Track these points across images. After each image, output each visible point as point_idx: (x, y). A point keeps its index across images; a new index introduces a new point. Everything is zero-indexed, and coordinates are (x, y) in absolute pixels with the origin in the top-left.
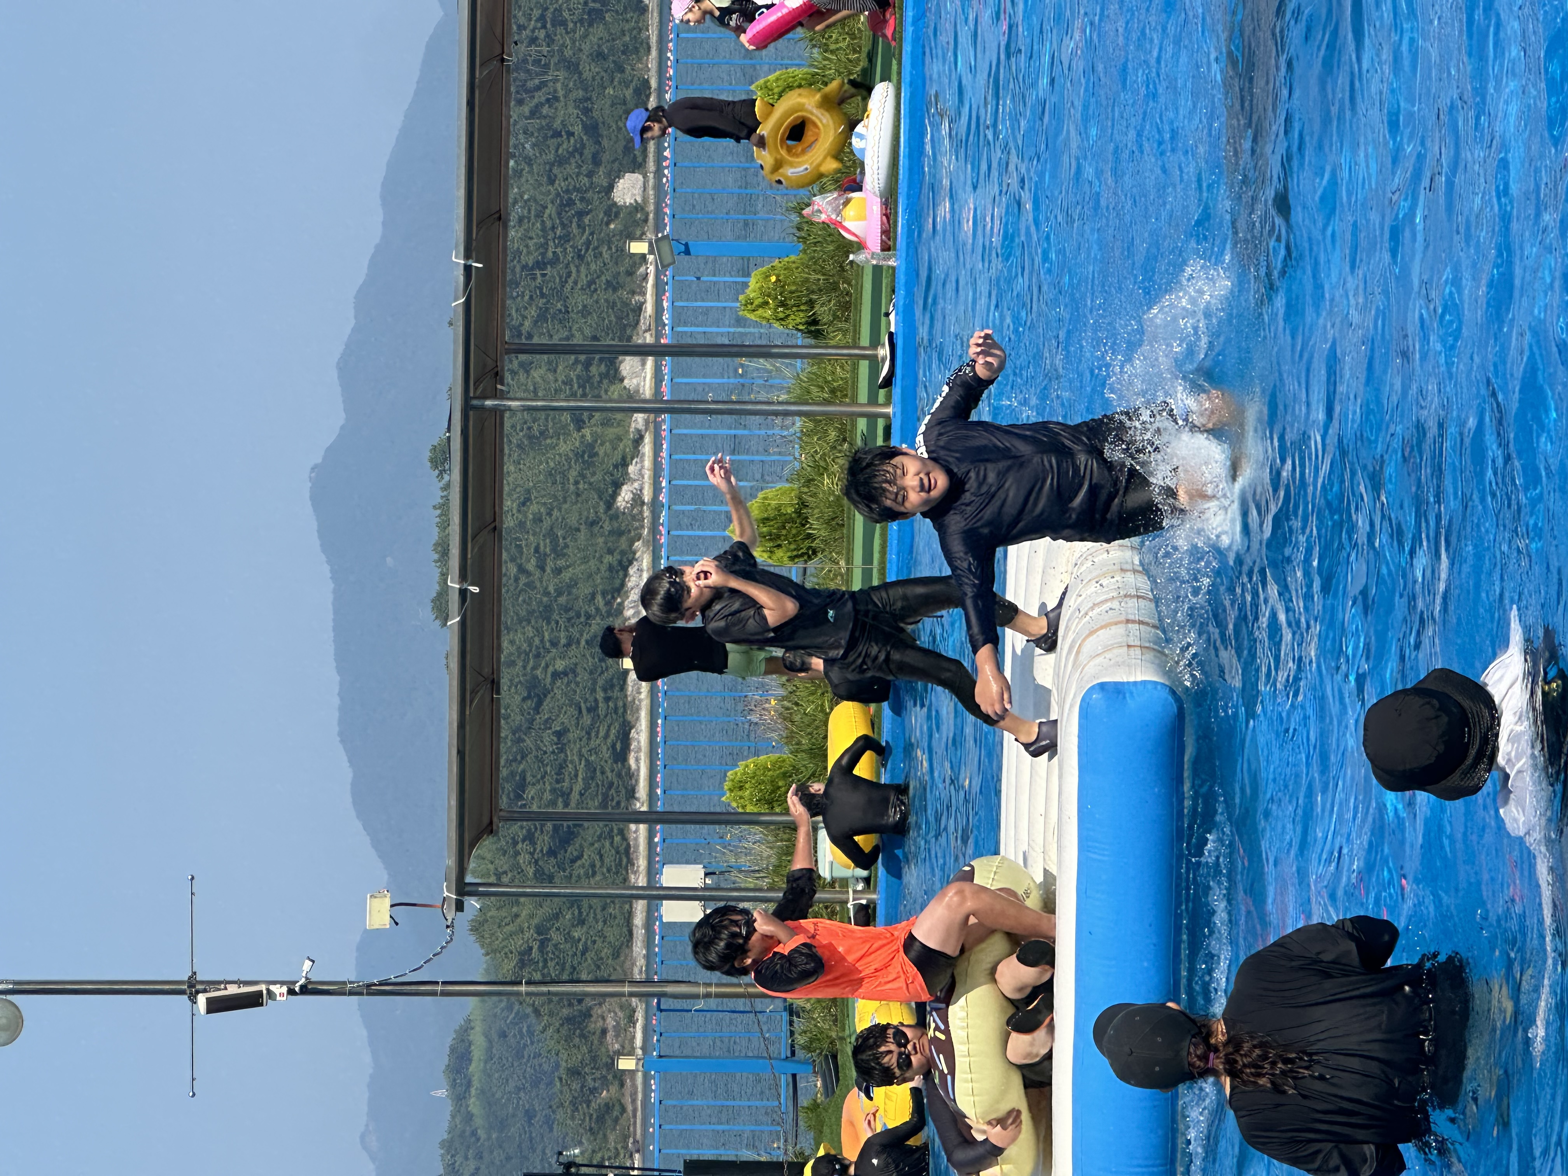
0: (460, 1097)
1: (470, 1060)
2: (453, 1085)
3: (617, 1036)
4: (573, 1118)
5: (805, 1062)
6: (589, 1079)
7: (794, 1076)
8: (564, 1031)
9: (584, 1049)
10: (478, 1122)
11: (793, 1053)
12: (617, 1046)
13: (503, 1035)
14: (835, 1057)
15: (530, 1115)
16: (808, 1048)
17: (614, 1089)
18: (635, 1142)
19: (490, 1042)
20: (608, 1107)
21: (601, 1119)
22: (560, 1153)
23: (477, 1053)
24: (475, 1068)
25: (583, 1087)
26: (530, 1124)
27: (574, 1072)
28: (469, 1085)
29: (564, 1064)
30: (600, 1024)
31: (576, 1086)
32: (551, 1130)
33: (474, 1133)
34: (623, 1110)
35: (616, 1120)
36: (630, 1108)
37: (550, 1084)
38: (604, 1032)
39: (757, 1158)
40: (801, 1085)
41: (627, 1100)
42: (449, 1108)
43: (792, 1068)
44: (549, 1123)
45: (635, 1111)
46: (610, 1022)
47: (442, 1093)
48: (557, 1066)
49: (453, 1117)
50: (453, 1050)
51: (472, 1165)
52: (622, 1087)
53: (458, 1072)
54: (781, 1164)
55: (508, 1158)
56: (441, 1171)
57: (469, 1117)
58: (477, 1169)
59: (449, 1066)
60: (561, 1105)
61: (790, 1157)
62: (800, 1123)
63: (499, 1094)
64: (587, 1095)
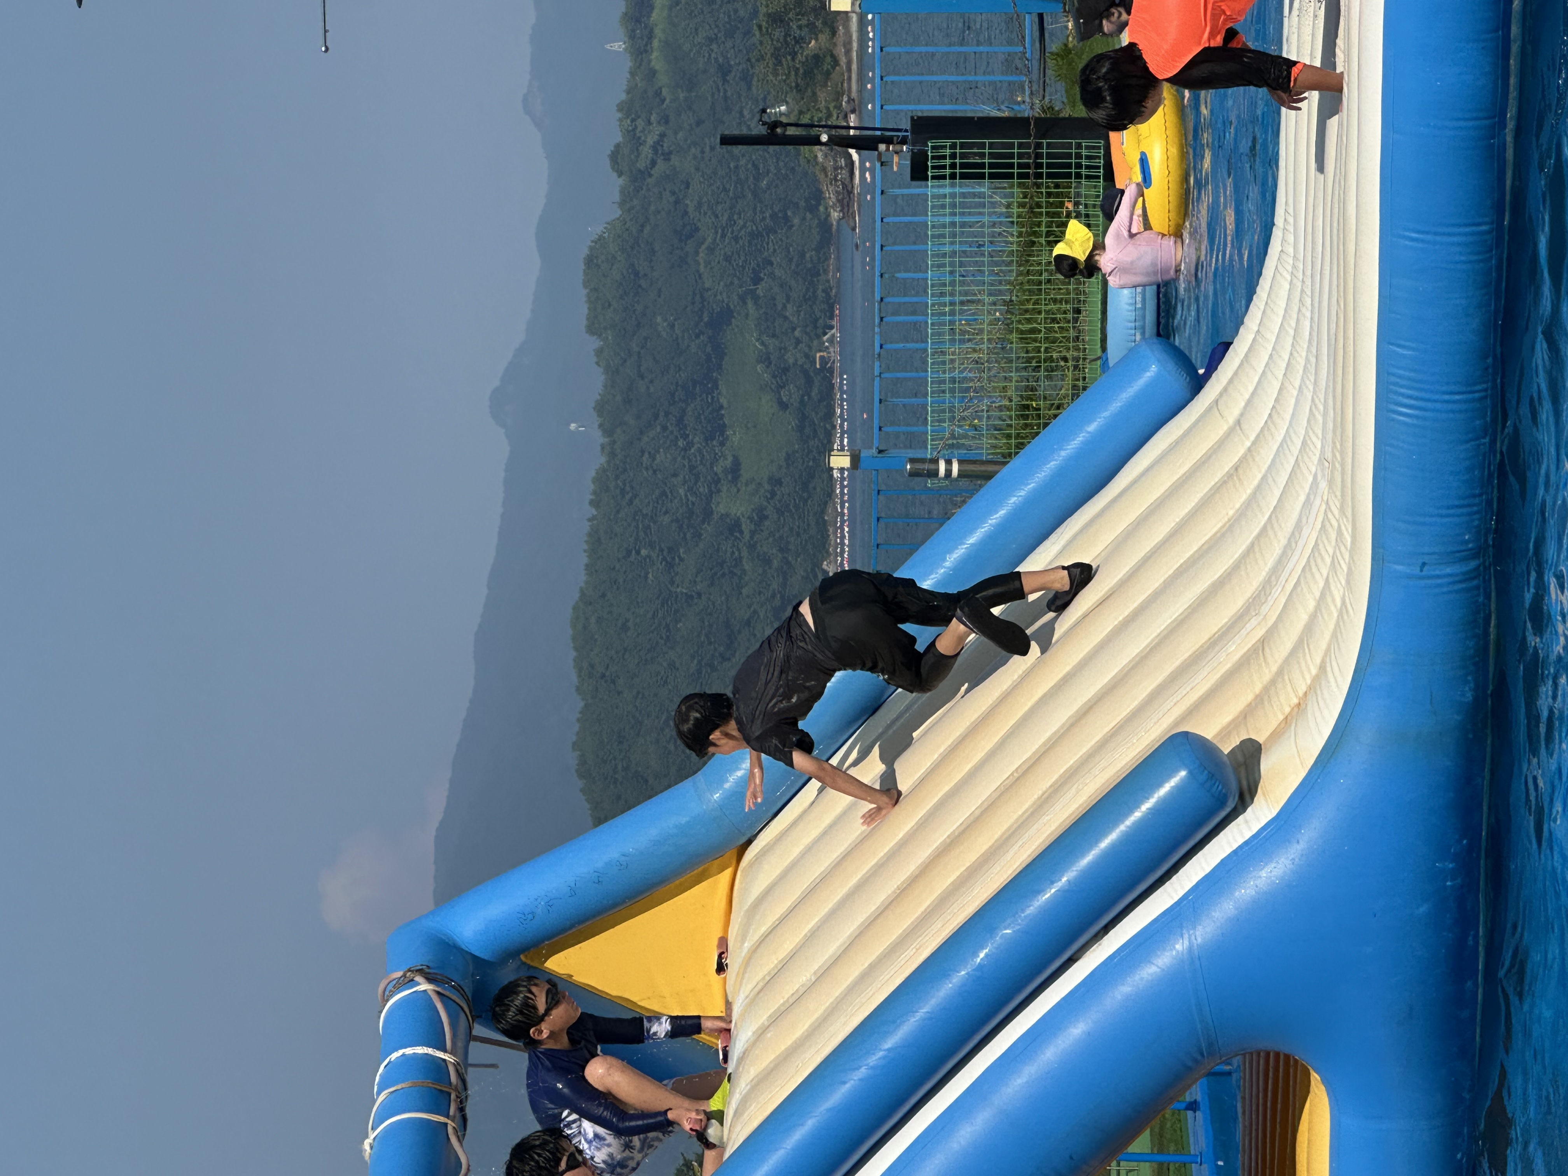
0: (639, 50)
1: (652, 7)
2: (632, 36)
4: (776, 75)
6: (794, 26)
7: (1041, 16)
10: (663, 79)
15: (724, 71)
17: (823, 38)
18: (850, 100)
20: (817, 59)
21: (809, 74)
22: (764, 111)
24: (658, 15)
25: (787, 35)
26: (725, 81)
27: (777, 19)
28: (651, 36)
29: (763, 10)
31: (778, 33)
32: (749, 88)
33: (658, 93)
34: (836, 62)
35: (828, 74)
36: (843, 60)
37: (748, 33)
39: (996, 113)
40: (1048, 27)
41: (840, 51)
42: (627, 63)
43: (1037, 7)
44: (746, 78)
45: (849, 63)
47: (618, 46)
48: (755, 13)
49: (632, 74)
51: (657, 130)
52: (834, 33)
53: (638, 21)
54: (1027, 120)
55: (699, 123)
56: (619, 139)
57: (653, 73)
58: (662, 135)
59: (626, 14)
60: (762, 58)
61: (1037, 112)
62: (1049, 72)
63: (687, 46)
64: (791, 45)
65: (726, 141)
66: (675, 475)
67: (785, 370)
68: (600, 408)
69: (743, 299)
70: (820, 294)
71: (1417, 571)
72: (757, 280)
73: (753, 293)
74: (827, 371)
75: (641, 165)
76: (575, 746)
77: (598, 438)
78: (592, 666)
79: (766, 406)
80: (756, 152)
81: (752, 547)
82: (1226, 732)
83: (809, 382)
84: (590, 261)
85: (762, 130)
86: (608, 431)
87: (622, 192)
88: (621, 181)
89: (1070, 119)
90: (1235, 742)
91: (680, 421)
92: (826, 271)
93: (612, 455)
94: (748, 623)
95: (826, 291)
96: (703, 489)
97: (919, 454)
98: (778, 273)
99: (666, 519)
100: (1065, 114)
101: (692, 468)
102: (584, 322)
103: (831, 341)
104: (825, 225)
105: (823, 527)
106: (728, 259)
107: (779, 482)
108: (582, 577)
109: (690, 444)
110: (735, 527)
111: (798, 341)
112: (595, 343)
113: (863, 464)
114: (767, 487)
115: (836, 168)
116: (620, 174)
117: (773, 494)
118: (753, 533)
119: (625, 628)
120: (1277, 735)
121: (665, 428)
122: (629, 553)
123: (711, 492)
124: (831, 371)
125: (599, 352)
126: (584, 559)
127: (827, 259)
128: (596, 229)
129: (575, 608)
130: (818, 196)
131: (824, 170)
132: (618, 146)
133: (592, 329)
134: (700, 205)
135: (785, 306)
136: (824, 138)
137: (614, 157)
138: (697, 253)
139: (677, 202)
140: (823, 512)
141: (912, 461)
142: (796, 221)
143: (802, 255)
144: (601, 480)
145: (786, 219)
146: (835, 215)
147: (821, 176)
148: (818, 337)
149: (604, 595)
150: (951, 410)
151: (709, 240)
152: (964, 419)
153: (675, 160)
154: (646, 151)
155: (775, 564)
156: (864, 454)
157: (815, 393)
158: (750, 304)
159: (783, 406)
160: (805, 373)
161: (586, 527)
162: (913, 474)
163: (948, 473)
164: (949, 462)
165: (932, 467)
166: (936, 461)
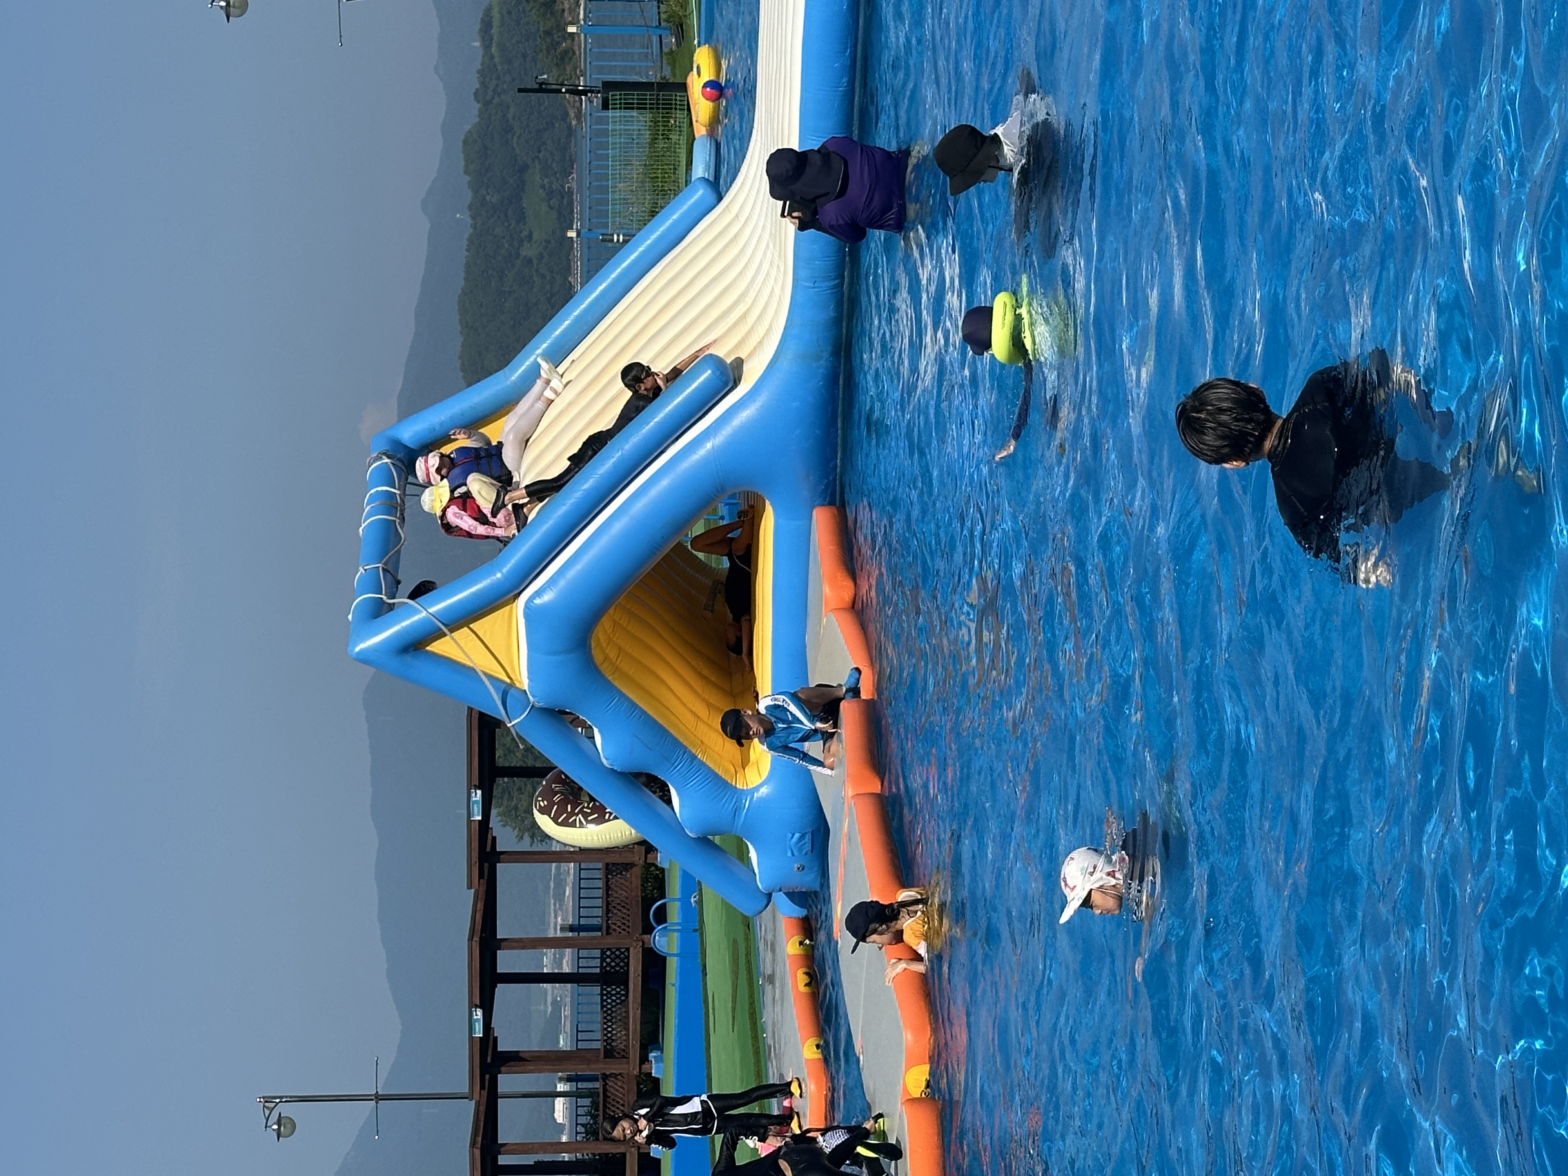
0: (487, 46)
1: (492, 27)
2: (483, 39)
3: (570, 13)
4: (547, 58)
5: (665, 29)
6: (555, 36)
7: (660, 37)
8: (542, 10)
9: (553, 20)
10: (497, 60)
11: (660, 23)
12: (570, 19)
13: (509, 13)
14: (681, 26)
15: (525, 56)
16: (667, 21)
17: (569, 42)
18: (581, 71)
19: (502, 16)
20: (566, 52)
21: (562, 59)
22: (537, 77)
23: (496, 23)
24: (495, 31)
25: (553, 40)
26: (525, 61)
27: (548, 33)
28: (492, 39)
29: (542, 29)
30: (561, 7)
31: (548, 40)
32: (536, 64)
33: (495, 66)
34: (574, 53)
35: (571, 59)
36: (578, 52)
37: (535, 39)
38: (563, 11)
39: (641, 80)
40: (664, 41)
41: (576, 48)
42: (481, 52)
43: (659, 32)
44: (534, 60)
45: (580, 54)
46: (566, 6)
47: (477, 44)
48: (539, 30)
49: (483, 57)
50: (483, 20)
51: (494, 82)
52: (573, 41)
53: (486, 32)
54: (653, 83)
55: (514, 80)
56: (478, 86)
57: (492, 57)
58: (497, 85)
59: (480, 29)
60: (541, 51)
61: (658, 80)
62: (664, 62)
63: (508, 45)
64: (554, 45)
65: (520, 90)
66: (504, 238)
67: (552, 192)
68: (470, 207)
69: (533, 160)
70: (567, 158)
71: (812, 285)
72: (540, 151)
73: (538, 157)
74: (570, 192)
75: (488, 98)
76: (460, 358)
77: (469, 221)
78: (467, 323)
79: (544, 207)
80: (533, 96)
81: (537, 270)
82: (729, 354)
83: (563, 197)
84: (465, 142)
85: (537, 86)
86: (473, 218)
87: (479, 110)
88: (479, 105)
89: (673, 83)
90: (733, 358)
91: (506, 214)
92: (570, 148)
93: (475, 228)
94: (536, 304)
95: (570, 157)
96: (516, 245)
97: (604, 231)
98: (549, 148)
99: (500, 258)
100: (671, 81)
101: (511, 235)
102: (462, 169)
103: (573, 179)
104: (570, 127)
105: (569, 261)
106: (527, 142)
107: (549, 242)
108: (463, 282)
109: (510, 225)
110: (530, 261)
111: (558, 179)
112: (468, 178)
113: (582, 235)
114: (544, 244)
115: (575, 101)
116: (478, 102)
117: (546, 247)
118: (537, 265)
119: (481, 306)
120: (750, 355)
121: (499, 217)
122: (483, 272)
123: (519, 246)
124: (572, 193)
125: (469, 183)
126: (463, 275)
127: (571, 142)
128: (468, 127)
129: (459, 297)
130: (567, 114)
131: (569, 102)
132: (477, 90)
133: (466, 172)
134: (514, 117)
135: (552, 164)
136: (564, 90)
137: (475, 94)
138: (512, 138)
139: (504, 115)
140: (569, 255)
141: (602, 235)
142: (557, 125)
143: (560, 140)
144: (470, 240)
145: (553, 125)
146: (574, 122)
147: (568, 105)
148: (567, 177)
149: (472, 291)
150: (620, 213)
151: (518, 134)
152: (626, 216)
153: (503, 97)
154: (490, 93)
155: (548, 278)
156: (582, 231)
157: (565, 202)
158: (537, 162)
159: (551, 208)
160: (561, 194)
161: (464, 261)
162: (603, 240)
163: (618, 240)
164: (618, 236)
165: (611, 237)
166: (613, 235)
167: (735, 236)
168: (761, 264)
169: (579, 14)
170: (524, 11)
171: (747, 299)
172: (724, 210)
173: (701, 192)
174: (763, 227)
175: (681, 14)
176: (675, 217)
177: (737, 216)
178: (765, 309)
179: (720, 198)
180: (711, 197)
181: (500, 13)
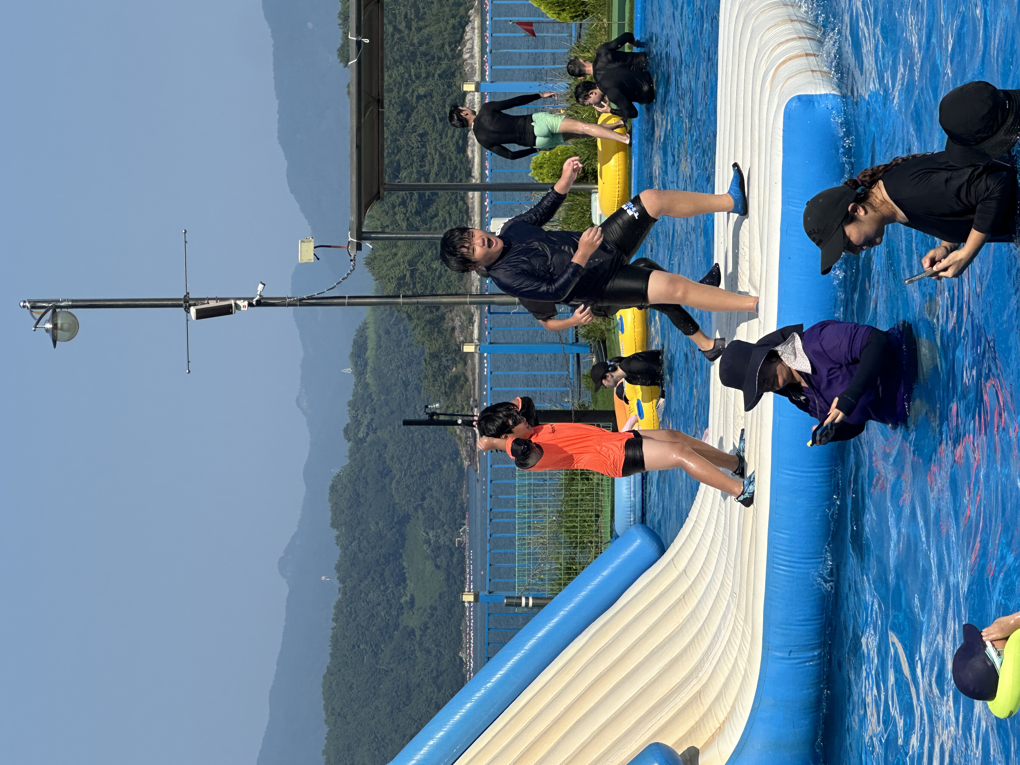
0: (360, 373)
1: (366, 349)
2: (356, 365)
3: (462, 332)
4: (434, 386)
5: (585, 346)
6: (444, 360)
7: (578, 355)
8: (427, 330)
9: (440, 341)
10: (373, 388)
11: (577, 340)
12: (462, 338)
13: (388, 332)
14: (604, 342)
15: (406, 384)
16: (586, 336)
17: (460, 366)
18: (475, 400)
19: (379, 337)
20: (457, 378)
21: (452, 386)
22: (427, 407)
23: (371, 344)
24: (370, 354)
25: (440, 365)
26: (406, 390)
27: (435, 356)
28: (366, 365)
29: (427, 351)
30: (450, 324)
31: (435, 364)
32: (420, 393)
33: (370, 396)
34: (467, 380)
35: (462, 387)
36: (471, 378)
37: (419, 363)
38: (453, 329)
39: (554, 408)
40: (582, 361)
41: (469, 374)
42: (353, 380)
43: (576, 350)
44: (418, 389)
45: (474, 381)
46: (457, 323)
47: (349, 370)
48: (423, 352)
49: (356, 386)
50: (355, 342)
51: (369, 416)
52: (465, 364)
53: (359, 357)
54: (570, 412)
55: (392, 412)
56: (349, 421)
57: (366, 386)
58: (372, 419)
59: (353, 353)
60: (426, 377)
61: (576, 407)
62: (582, 386)
63: (385, 371)
64: (443, 370)
65: (407, 423)
66: (379, 604)
67: (439, 548)
68: (338, 568)
69: (416, 509)
70: (458, 507)
71: (788, 655)
72: (423, 499)
73: (421, 505)
74: (461, 548)
75: (361, 435)
76: (324, 752)
77: (337, 584)
78: (333, 709)
79: (429, 566)
80: (421, 429)
81: (421, 644)
82: (680, 742)
83: (452, 554)
84: (333, 488)
85: (426, 417)
86: (342, 580)
87: (350, 450)
88: (350, 444)
89: (594, 411)
90: (686, 748)
91: (382, 575)
92: (461, 494)
93: (345, 594)
94: (418, 686)
95: (461, 505)
96: (394, 613)
97: (511, 594)
98: (435, 495)
99: (374, 629)
100: (590, 409)
101: (388, 601)
102: (330, 521)
103: (464, 531)
104: (460, 469)
105: (459, 633)
106: (407, 487)
107: (436, 609)
108: (328, 660)
109: (387, 588)
110: (412, 633)
111: (446, 532)
112: (335, 532)
113: (480, 599)
114: (429, 611)
115: (467, 438)
116: (349, 440)
117: (432, 615)
118: (421, 636)
119: (351, 688)
120: (707, 744)
121: (373, 580)
122: (354, 646)
123: (398, 614)
124: (464, 549)
125: (338, 538)
126: (330, 651)
127: (462, 487)
128: (336, 470)
129: (324, 677)
130: (457, 453)
131: (460, 438)
132: (348, 425)
133: (333, 525)
134: (392, 458)
135: (439, 513)
136: (460, 421)
137: (346, 430)
138: (391, 484)
139: (380, 456)
140: (460, 625)
141: (507, 598)
142: (445, 467)
143: (448, 485)
144: (338, 607)
145: (440, 466)
146: (466, 463)
147: (459, 442)
148: (457, 529)
149: (340, 670)
150: (529, 571)
151: (397, 477)
152: (535, 575)
153: (379, 433)
154: (363, 429)
155: (434, 653)
156: (481, 594)
157: (455, 560)
158: (420, 512)
159: (438, 567)
160: (450, 549)
161: (330, 633)
162: (508, 605)
163: (527, 604)
164: (527, 599)
165: (518, 601)
166: (520, 598)
167: (684, 596)
168: (719, 630)
169: (473, 332)
170: (406, 330)
171: (701, 674)
172: (669, 563)
173: (638, 542)
174: (722, 584)
175: (603, 328)
176: (605, 573)
177: (685, 571)
178: (726, 685)
179: (662, 550)
180: (651, 548)
181: (376, 332)
